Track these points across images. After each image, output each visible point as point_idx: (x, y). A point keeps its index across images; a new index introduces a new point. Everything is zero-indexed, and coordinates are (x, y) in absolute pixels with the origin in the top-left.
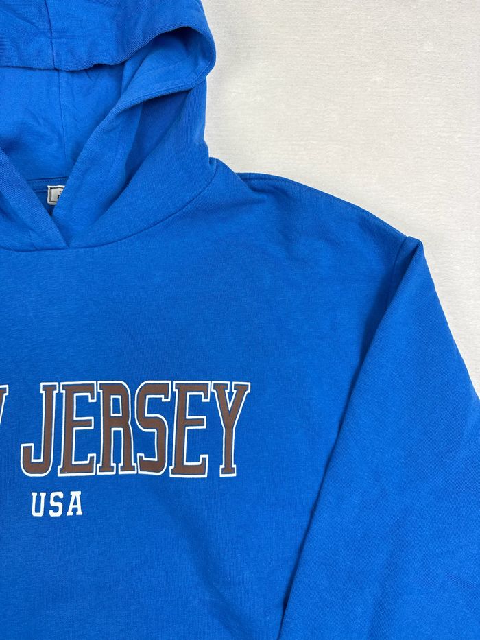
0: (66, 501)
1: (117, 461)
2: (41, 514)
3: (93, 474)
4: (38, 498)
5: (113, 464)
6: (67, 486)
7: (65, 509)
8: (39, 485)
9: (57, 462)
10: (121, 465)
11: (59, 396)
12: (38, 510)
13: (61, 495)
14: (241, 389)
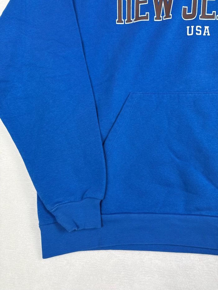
6: (203, 24)
7: (203, 33)
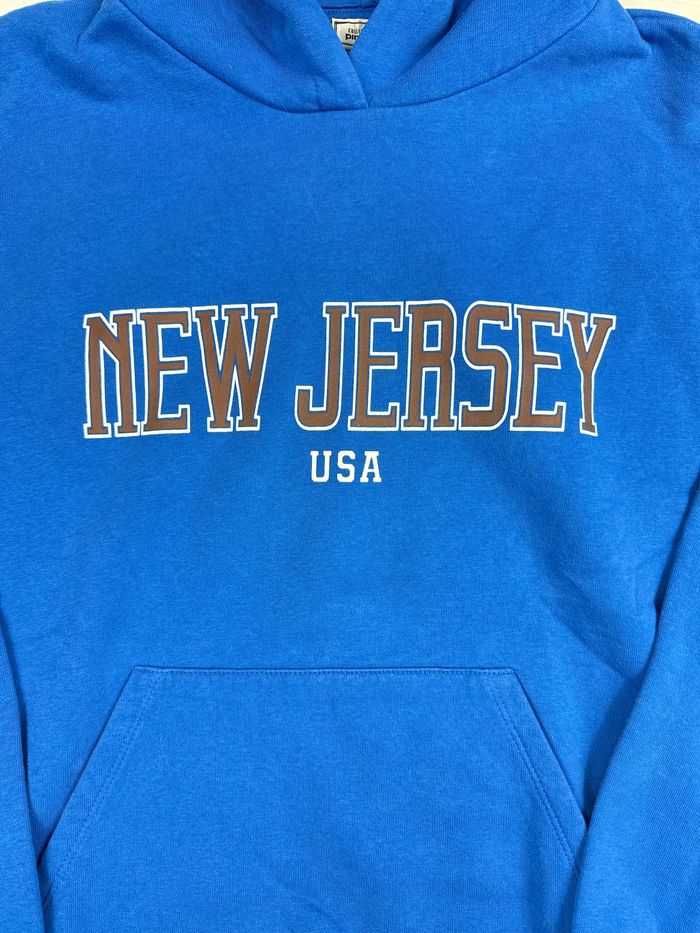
0: (359, 463)
1: (429, 412)
2: (325, 478)
3: (396, 429)
4: (321, 459)
5: (424, 417)
8: (321, 442)
9: (346, 411)
10: (434, 418)
11: (350, 321)
12: (320, 473)
13: (352, 455)
14: (603, 325)
